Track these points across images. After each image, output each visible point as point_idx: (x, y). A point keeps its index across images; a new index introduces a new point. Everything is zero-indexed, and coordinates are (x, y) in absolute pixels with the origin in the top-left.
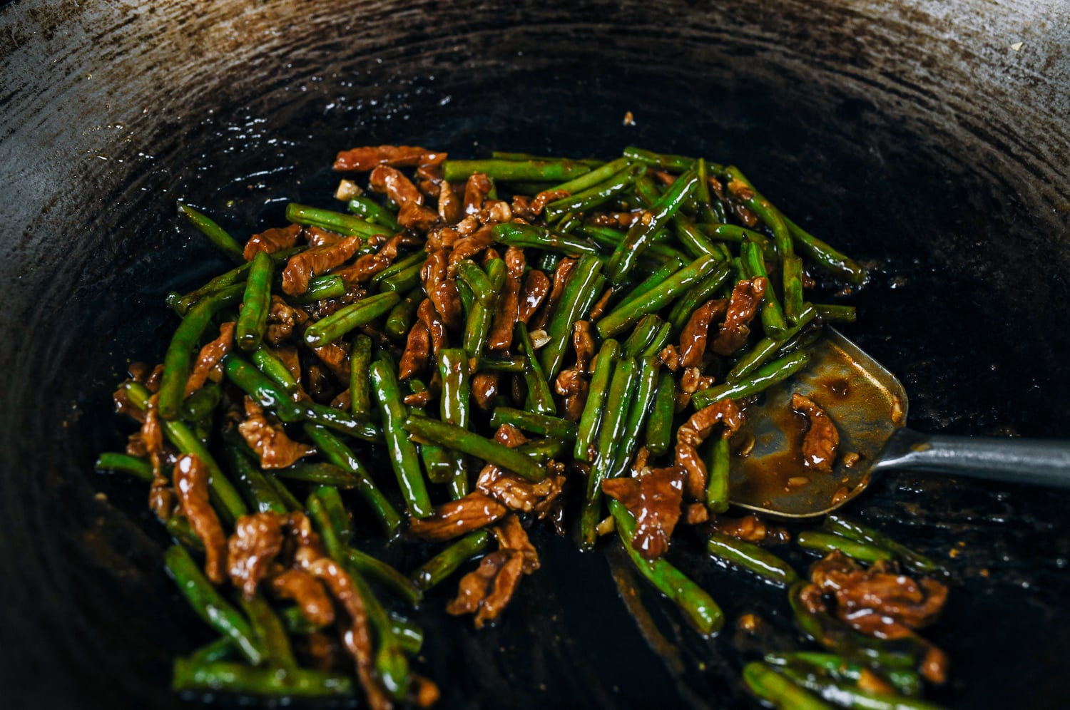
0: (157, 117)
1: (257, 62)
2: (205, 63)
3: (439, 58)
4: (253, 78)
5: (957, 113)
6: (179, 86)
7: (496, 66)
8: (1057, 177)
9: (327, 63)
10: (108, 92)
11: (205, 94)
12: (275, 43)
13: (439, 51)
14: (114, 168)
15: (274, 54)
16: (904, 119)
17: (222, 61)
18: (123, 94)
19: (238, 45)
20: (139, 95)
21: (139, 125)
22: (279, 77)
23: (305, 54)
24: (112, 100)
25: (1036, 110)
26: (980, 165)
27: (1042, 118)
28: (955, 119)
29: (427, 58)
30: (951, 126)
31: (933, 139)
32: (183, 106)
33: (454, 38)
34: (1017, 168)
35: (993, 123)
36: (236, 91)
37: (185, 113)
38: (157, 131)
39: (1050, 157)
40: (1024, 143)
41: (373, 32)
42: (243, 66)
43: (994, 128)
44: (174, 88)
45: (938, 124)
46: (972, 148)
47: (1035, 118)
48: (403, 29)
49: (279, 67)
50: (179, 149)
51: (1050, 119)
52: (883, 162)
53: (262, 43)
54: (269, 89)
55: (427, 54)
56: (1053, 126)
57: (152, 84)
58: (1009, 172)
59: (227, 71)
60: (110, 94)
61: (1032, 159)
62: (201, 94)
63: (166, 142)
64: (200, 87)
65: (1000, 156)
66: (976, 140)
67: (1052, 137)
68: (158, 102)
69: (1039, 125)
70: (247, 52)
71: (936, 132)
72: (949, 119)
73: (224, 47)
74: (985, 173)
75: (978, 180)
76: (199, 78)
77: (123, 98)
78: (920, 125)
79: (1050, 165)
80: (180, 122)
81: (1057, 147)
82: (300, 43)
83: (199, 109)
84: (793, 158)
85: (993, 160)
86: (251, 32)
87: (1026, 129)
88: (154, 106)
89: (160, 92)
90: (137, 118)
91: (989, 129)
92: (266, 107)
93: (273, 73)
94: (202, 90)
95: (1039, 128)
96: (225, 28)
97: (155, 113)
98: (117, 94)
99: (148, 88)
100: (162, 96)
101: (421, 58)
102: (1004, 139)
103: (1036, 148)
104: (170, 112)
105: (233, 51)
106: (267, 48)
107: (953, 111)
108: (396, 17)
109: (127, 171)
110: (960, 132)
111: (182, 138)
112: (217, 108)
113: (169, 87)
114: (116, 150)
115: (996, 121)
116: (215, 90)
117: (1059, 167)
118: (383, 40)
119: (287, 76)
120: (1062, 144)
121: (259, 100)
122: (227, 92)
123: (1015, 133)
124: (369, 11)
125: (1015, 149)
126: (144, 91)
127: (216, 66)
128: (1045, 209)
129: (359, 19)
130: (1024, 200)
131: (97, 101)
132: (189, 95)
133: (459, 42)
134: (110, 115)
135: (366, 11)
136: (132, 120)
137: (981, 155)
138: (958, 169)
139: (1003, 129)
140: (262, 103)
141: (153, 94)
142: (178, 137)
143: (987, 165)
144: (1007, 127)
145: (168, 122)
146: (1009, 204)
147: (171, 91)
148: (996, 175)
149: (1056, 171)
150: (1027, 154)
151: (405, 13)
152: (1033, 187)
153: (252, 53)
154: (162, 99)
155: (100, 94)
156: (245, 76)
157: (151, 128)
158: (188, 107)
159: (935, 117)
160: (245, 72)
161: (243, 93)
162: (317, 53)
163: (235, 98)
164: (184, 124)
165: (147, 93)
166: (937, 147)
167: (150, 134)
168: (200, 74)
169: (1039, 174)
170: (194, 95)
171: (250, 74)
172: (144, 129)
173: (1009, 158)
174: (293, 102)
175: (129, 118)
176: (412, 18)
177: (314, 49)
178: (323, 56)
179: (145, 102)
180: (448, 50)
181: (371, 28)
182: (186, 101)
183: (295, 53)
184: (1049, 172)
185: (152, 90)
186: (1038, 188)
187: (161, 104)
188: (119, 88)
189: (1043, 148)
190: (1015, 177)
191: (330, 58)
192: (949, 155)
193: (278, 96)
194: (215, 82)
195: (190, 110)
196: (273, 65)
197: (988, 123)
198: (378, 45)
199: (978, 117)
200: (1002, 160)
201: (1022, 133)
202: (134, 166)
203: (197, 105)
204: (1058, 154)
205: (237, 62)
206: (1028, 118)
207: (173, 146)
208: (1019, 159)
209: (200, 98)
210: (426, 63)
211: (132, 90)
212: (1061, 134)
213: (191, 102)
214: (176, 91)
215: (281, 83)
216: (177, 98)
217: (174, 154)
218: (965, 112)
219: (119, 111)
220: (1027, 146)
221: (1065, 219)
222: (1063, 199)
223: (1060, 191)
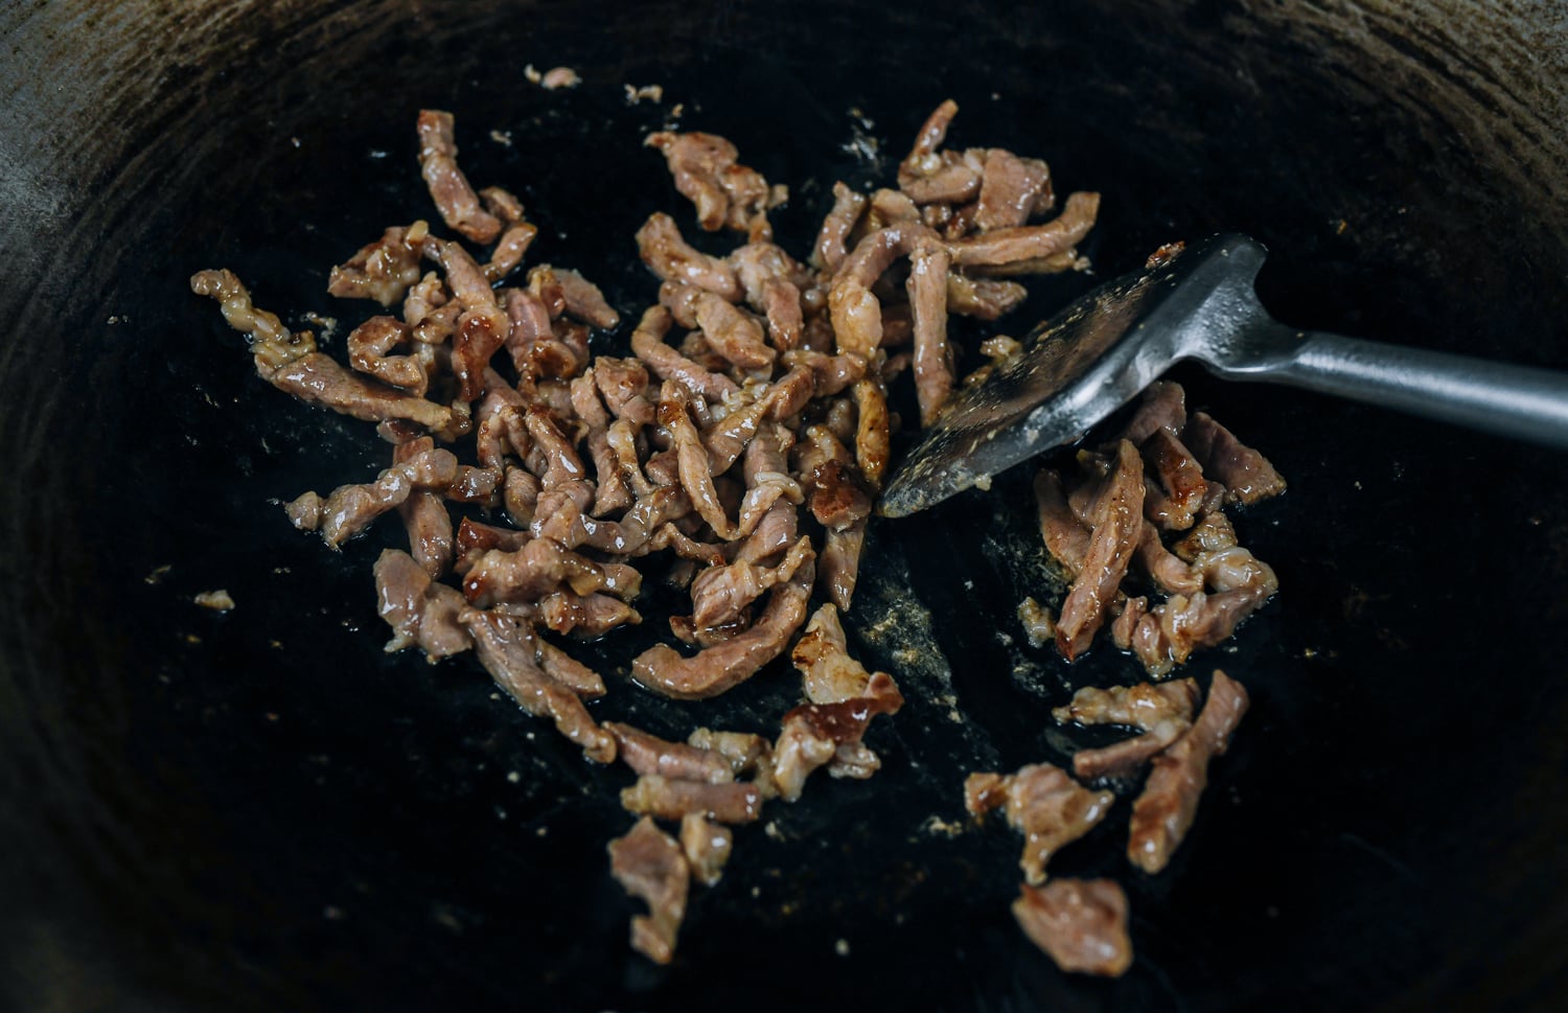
0: (164, 57)
5: (1366, 13)
6: (193, 9)
8: (1516, 107)
10: (87, 22)
11: (234, 20)
14: (103, 138)
16: (1287, 26)
18: (110, 24)
20: (134, 25)
21: (136, 70)
24: (94, 34)
25: (1484, 6)
26: (1402, 91)
27: (1494, 18)
28: (1363, 23)
30: (1359, 34)
31: (1331, 54)
32: (201, 40)
34: (1457, 96)
35: (1421, 28)
36: (280, 13)
37: (204, 50)
38: (165, 79)
39: (1505, 77)
40: (1467, 58)
43: (1422, 36)
44: (186, 12)
45: (1337, 31)
46: (1389, 67)
47: (1482, 19)
50: (200, 105)
51: (1504, 21)
52: (1257, 91)
56: (1509, 30)
57: (154, 7)
58: (1445, 101)
60: (90, 24)
61: (1479, 81)
62: (228, 20)
63: (179, 96)
64: (226, 10)
65: (1432, 78)
66: (1395, 55)
67: (1508, 46)
68: (163, 35)
69: (1489, 29)
71: (1335, 43)
72: (1355, 24)
74: (1409, 104)
75: (1400, 114)
77: (111, 31)
78: (1311, 33)
79: (1506, 89)
80: (198, 64)
81: (1515, 62)
83: (226, 44)
84: (1122, 89)
85: (1422, 83)
87: (1470, 35)
88: (159, 41)
89: (166, 19)
90: (133, 60)
91: (1414, 38)
92: (327, 36)
94: (228, 15)
95: (1488, 34)
97: (160, 52)
98: (102, 24)
99: (148, 15)
100: (169, 25)
102: (1436, 52)
103: (1485, 64)
104: (183, 49)
107: (1360, 12)
109: (123, 142)
110: (1370, 43)
111: (203, 89)
112: (253, 41)
113: (179, 11)
114: (104, 110)
115: (1425, 25)
116: (248, 13)
117: (1519, 92)
120: (1523, 57)
121: (315, 26)
122: (267, 15)
123: (1453, 42)
125: (1453, 67)
126: (142, 19)
128: (1499, 156)
130: (1468, 142)
131: (72, 36)
132: (210, 22)
134: (93, 56)
136: (127, 63)
137: (1403, 76)
138: (1371, 99)
139: (1435, 37)
140: (320, 31)
141: (156, 22)
142: (197, 87)
143: (1412, 92)
144: (1440, 33)
145: (181, 65)
146: (1446, 149)
147: (182, 16)
148: (1425, 107)
149: (1514, 98)
150: (1471, 73)
152: (1481, 124)
154: (170, 30)
155: (75, 25)
157: (156, 74)
158: (209, 42)
159: (1334, 21)
161: (291, 16)
163: (280, 25)
164: (205, 67)
165: (147, 22)
166: (1337, 67)
167: (154, 84)
169: (1489, 103)
170: (217, 22)
172: (146, 76)
173: (1444, 80)
174: (367, 27)
175: (122, 60)
179: (144, 35)
182: (206, 31)
184: (1504, 100)
185: (154, 16)
186: (1488, 124)
187: (169, 37)
188: (103, 14)
189: (1495, 63)
190: (1454, 108)
192: (1355, 78)
193: (345, 18)
195: (213, 44)
197: (1413, 28)
199: (1398, 19)
200: (1434, 83)
201: (1463, 42)
202: (132, 133)
203: (222, 37)
204: (1517, 73)
206: (1471, 19)
207: (191, 101)
208: (1461, 81)
209: (227, 26)
211: (123, 17)
212: (1521, 42)
213: (214, 32)
214: (190, 16)
216: (193, 27)
217: (192, 113)
218: (1378, 12)
219: (106, 50)
220: (1471, 62)
221: (1528, 169)
222: (1525, 139)
223: (1521, 128)
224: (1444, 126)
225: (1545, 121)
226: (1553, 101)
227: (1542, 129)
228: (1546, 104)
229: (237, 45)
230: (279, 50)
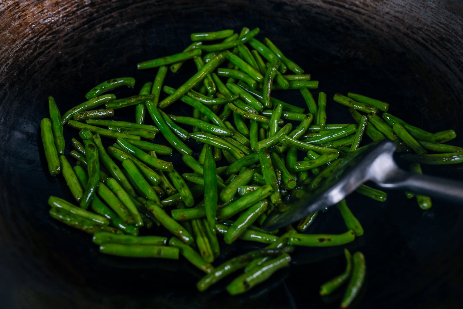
1: (26, 46)
2: (3, 52)
3: (104, 27)
4: (27, 54)
7: (128, 25)
8: (366, 12)
9: (56, 40)
12: (31, 36)
13: (102, 24)
15: (31, 41)
17: (10, 49)
19: (14, 41)
22: (38, 51)
23: (45, 38)
26: (336, 15)
29: (98, 28)
30: (320, 3)
33: (107, 16)
34: (350, 13)
36: (22, 62)
39: (361, 5)
41: (71, 22)
42: (20, 50)
45: (314, 4)
46: (330, 10)
48: (84, 18)
49: (36, 47)
50: (8, 95)
52: (298, 24)
53: (25, 38)
54: (36, 58)
55: (98, 26)
58: (348, 15)
59: (14, 54)
61: (355, 8)
65: (342, 10)
66: (330, 7)
70: (20, 43)
71: (314, 7)
73: (9, 43)
74: (339, 18)
75: (337, 21)
76: (4, 60)
78: (308, 6)
79: (362, 8)
82: (41, 34)
83: (9, 75)
85: (340, 12)
86: (18, 33)
92: (38, 66)
93: (35, 50)
94: (6, 66)
96: (6, 34)
101: (96, 29)
102: (342, 3)
103: (355, 4)
105: (13, 44)
106: (28, 39)
108: (79, 12)
110: (323, 5)
111: (7, 89)
112: (17, 72)
116: (12, 64)
117: (366, 8)
118: (77, 24)
119: (41, 50)
122: (18, 63)
124: (66, 12)
125: (347, 6)
127: (8, 52)
128: (366, 25)
129: (63, 17)
133: (110, 18)
135: (65, 13)
137: (335, 11)
143: (339, 15)
148: (343, 18)
150: (352, 7)
151: (82, 10)
153: (22, 43)
156: (23, 54)
160: (23, 52)
161: (25, 62)
162: (51, 36)
163: (23, 65)
164: (5, 83)
166: (317, 13)
168: (3, 58)
169: (359, 13)
170: (4, 68)
171: (25, 53)
173: (346, 10)
174: (48, 61)
176: (86, 11)
177: (49, 35)
178: (53, 37)
180: (106, 22)
181: (70, 20)
182: (2, 71)
183: (41, 38)
184: (363, 11)
186: (361, 18)
190: (351, 16)
191: (57, 38)
192: (323, 15)
193: (41, 60)
194: (11, 60)
195: (5, 75)
196: (34, 46)
198: (75, 27)
203: (7, 73)
204: (364, 4)
205: (17, 49)
208: (350, 9)
209: (7, 69)
210: (99, 30)
215: (40, 54)
220: (351, 3)
221: (375, 26)
222: (372, 19)
223: (370, 17)
224: (350, 21)
225: (375, 14)
226: (375, 8)
227: (375, 16)
228: (374, 10)
229: (12, 74)
230: (25, 73)
